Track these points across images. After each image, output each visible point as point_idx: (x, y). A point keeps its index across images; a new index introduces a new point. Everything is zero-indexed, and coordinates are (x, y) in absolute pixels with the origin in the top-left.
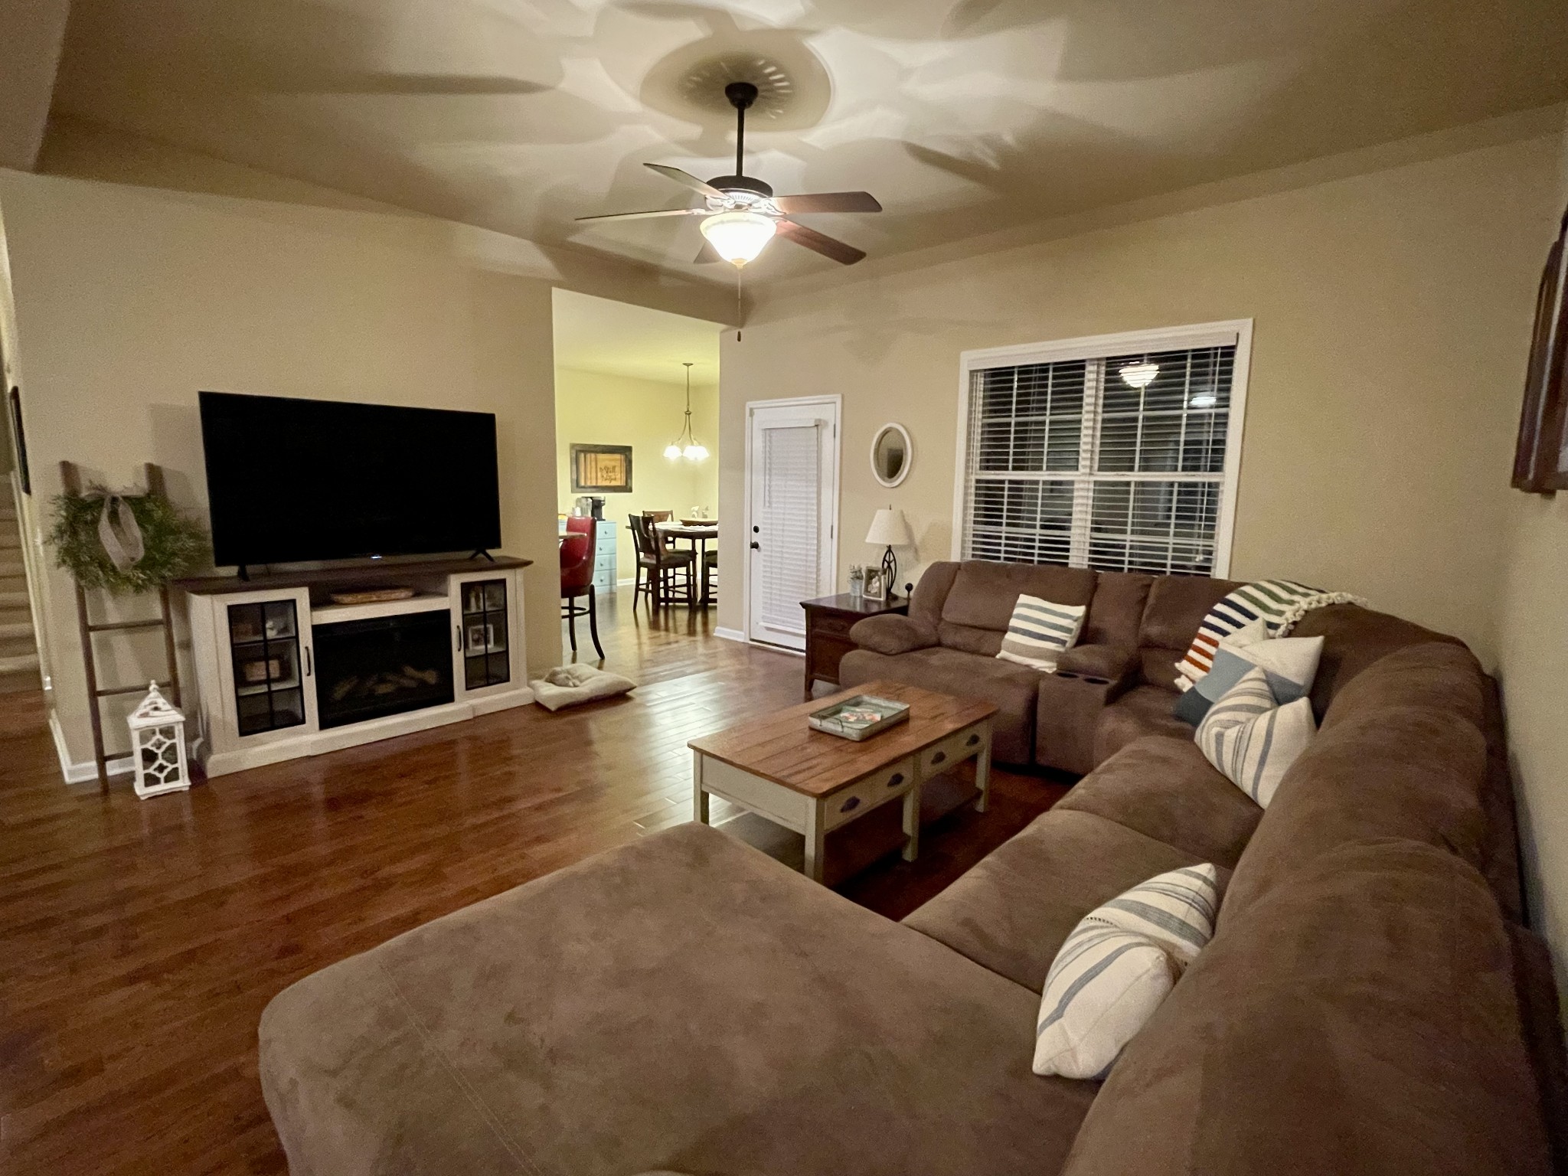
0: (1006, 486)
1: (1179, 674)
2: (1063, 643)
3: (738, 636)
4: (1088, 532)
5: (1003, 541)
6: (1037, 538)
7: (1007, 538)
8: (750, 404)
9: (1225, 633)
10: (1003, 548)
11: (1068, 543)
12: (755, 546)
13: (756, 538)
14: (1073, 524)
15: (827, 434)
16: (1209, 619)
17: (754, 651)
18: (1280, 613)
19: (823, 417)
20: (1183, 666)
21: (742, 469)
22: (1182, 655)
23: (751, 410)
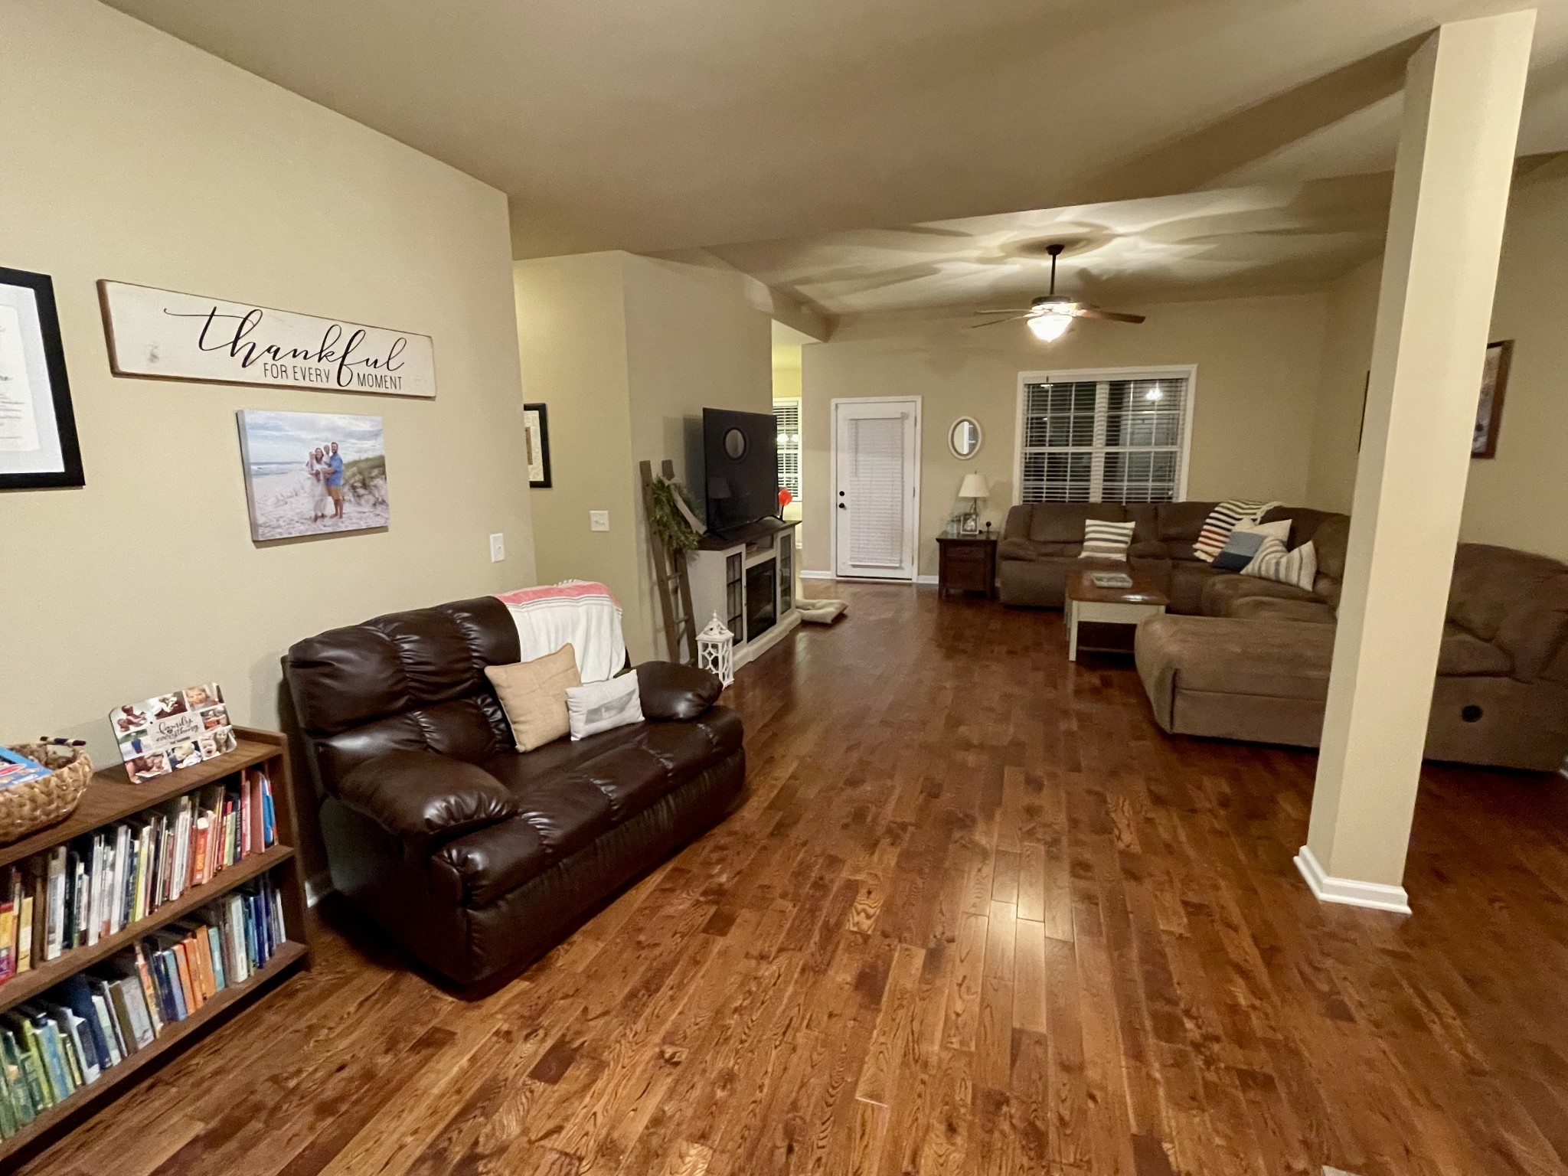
0: (1046, 456)
1: (1196, 550)
2: (1126, 543)
3: (826, 575)
4: (1101, 482)
5: (1045, 491)
6: (1068, 487)
7: (1047, 488)
8: (834, 401)
9: (1233, 525)
10: (1044, 495)
11: (1088, 489)
12: (842, 506)
13: (841, 500)
14: (1092, 478)
15: (910, 422)
16: (1208, 521)
17: (839, 585)
18: (1255, 514)
19: (906, 411)
20: (1198, 546)
21: (828, 449)
22: (1196, 541)
23: (837, 405)
